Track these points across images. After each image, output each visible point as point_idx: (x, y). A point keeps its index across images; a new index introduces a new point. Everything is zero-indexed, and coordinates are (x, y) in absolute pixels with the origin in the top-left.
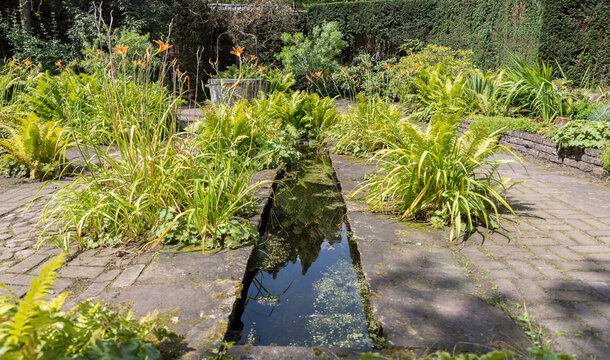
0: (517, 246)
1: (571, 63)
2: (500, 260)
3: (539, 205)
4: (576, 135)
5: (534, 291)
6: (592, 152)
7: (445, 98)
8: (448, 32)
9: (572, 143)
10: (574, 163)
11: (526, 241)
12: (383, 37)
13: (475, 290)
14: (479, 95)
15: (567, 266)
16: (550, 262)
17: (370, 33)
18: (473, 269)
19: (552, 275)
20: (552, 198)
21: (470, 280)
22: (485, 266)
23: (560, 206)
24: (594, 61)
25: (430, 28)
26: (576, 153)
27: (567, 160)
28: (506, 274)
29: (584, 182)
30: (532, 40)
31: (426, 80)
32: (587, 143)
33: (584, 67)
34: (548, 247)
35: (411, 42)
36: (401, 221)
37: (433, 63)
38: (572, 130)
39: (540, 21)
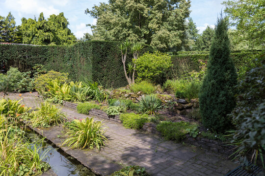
0: (111, 149)
1: (102, 80)
2: (110, 153)
3: (110, 136)
4: (112, 111)
5: (119, 158)
6: (117, 116)
7: (62, 94)
8: (54, 62)
9: (112, 114)
10: (113, 119)
11: (113, 147)
12: (23, 61)
13: (109, 161)
14: (77, 94)
15: (122, 151)
16: (119, 151)
17: (16, 59)
18: (107, 157)
19: (121, 153)
20: (112, 133)
21: (107, 160)
22: (108, 156)
23: (115, 135)
24: (108, 79)
25: (46, 59)
26: (113, 117)
27: (111, 119)
28: (113, 156)
29: (117, 125)
30: (90, 72)
31: (52, 86)
32: (115, 114)
33: (106, 81)
34: (117, 147)
35: (38, 65)
36: (82, 149)
37: (54, 78)
38: (111, 110)
39: (91, 66)
